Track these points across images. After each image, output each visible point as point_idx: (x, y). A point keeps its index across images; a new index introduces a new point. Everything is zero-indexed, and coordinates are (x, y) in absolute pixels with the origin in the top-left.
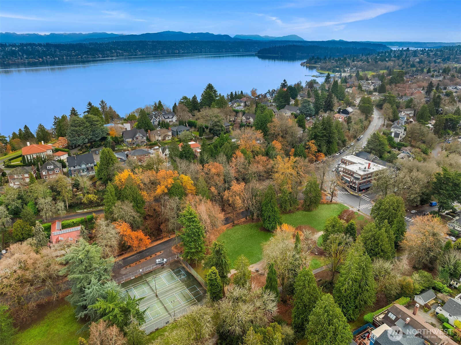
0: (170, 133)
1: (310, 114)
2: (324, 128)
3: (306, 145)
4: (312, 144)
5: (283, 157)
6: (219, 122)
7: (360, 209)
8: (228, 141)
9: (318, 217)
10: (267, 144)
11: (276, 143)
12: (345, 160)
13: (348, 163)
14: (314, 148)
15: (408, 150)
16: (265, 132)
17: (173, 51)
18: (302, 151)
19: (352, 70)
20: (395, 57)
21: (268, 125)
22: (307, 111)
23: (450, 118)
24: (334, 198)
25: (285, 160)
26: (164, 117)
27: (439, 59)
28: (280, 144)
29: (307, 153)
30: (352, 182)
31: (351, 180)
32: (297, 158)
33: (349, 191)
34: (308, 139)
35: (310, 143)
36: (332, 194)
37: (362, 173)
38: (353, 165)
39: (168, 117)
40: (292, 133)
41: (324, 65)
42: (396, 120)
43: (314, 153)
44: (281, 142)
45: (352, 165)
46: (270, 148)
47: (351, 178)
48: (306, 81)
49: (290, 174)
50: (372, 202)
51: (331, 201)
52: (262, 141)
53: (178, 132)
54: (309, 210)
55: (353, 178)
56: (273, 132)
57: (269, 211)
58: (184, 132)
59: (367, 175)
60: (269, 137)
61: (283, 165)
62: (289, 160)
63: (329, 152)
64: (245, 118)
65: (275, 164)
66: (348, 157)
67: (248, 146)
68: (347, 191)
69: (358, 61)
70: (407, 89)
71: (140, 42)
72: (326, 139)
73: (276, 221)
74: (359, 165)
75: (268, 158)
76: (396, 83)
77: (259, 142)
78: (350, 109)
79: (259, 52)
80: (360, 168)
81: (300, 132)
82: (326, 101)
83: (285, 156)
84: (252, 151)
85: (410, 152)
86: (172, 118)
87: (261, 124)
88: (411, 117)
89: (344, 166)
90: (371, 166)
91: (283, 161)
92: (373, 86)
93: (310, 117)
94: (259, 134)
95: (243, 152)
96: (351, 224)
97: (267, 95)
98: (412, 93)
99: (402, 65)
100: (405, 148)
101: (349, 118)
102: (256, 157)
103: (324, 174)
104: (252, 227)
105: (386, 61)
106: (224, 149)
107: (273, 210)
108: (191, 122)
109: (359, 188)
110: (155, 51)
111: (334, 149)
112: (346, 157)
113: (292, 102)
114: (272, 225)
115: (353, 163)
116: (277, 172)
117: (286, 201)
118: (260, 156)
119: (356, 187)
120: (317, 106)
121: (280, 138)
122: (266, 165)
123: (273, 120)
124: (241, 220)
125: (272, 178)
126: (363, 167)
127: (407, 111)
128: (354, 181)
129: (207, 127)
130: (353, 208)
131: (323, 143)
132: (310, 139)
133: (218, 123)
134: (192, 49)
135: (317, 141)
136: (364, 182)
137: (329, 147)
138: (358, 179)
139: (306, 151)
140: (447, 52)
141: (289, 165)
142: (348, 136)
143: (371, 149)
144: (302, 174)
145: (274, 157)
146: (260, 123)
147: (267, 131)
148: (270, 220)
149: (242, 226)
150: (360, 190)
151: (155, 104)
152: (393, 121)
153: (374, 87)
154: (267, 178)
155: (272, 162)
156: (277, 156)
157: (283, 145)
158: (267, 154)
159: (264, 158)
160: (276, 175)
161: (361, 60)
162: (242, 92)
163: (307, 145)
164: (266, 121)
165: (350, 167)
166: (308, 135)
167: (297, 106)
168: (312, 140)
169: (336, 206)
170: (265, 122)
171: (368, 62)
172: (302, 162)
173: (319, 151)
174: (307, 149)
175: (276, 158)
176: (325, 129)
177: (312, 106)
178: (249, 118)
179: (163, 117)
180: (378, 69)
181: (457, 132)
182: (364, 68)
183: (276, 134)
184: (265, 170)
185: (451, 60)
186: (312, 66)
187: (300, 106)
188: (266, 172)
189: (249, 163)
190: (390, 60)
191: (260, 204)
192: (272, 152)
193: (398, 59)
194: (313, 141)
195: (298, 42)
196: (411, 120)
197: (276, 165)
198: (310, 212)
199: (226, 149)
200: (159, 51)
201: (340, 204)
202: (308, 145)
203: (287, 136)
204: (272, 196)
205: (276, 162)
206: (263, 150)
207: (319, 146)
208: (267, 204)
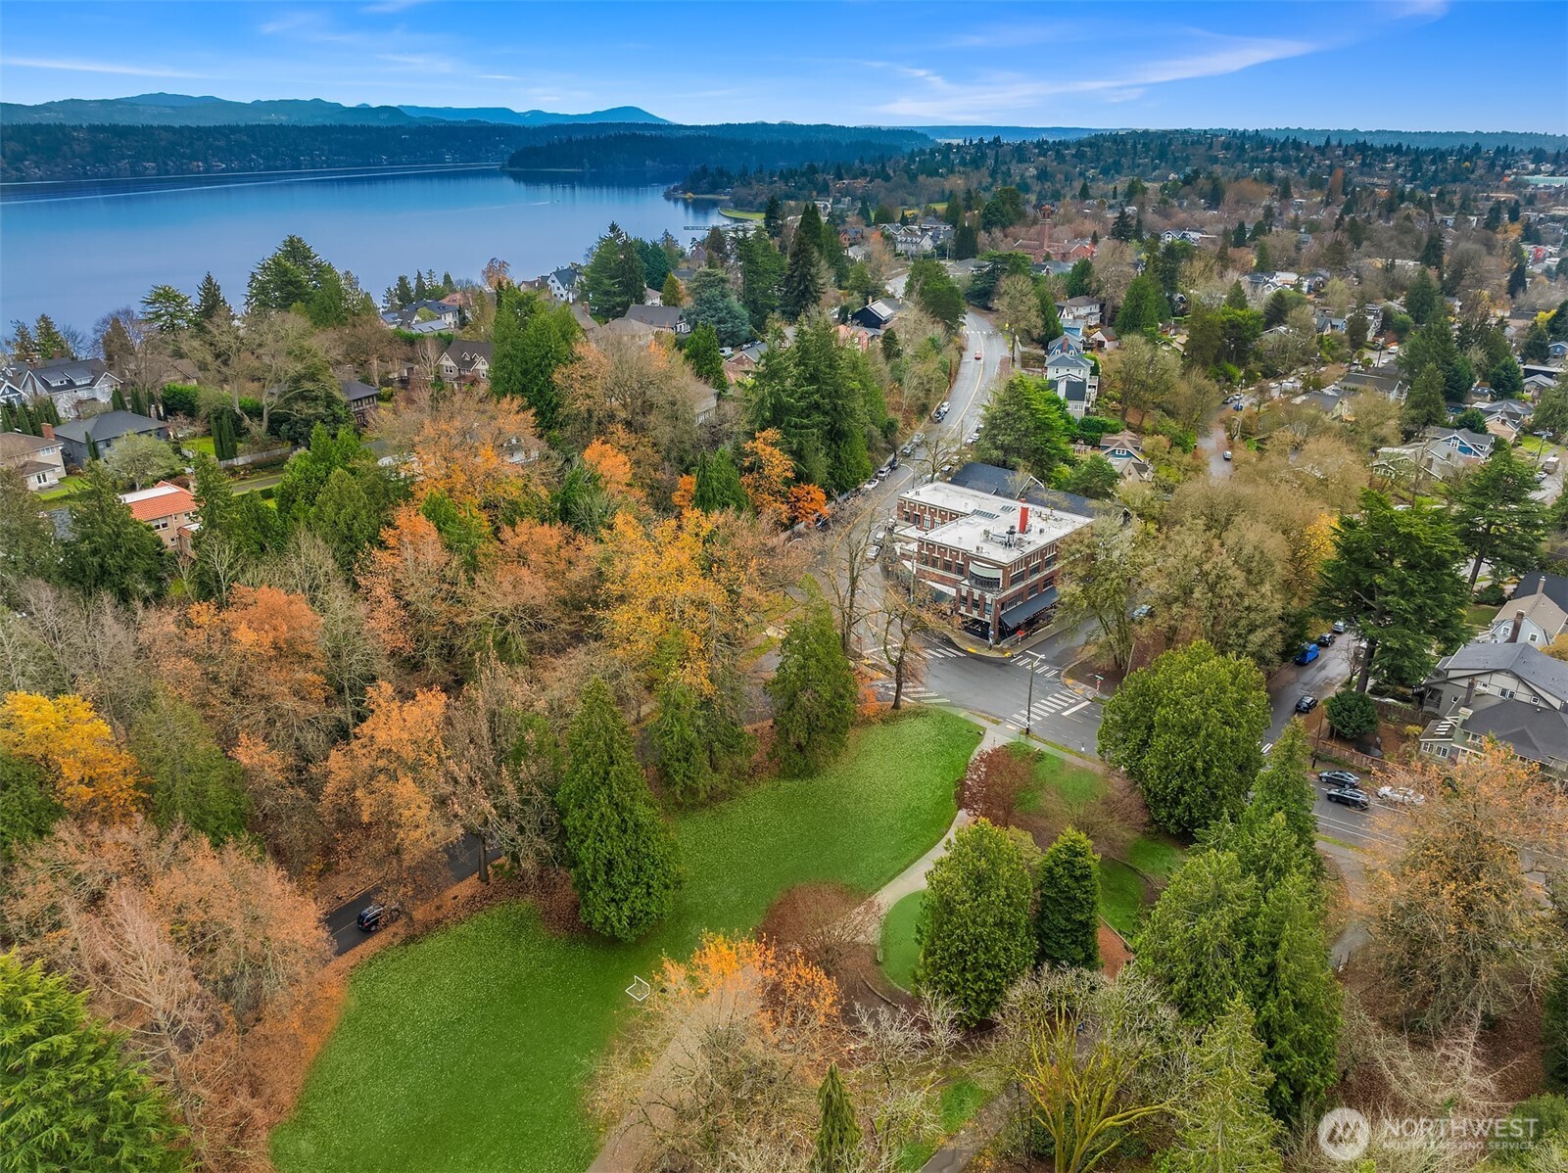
0: (52, 456)
1: (733, 333)
2: (811, 375)
3: (739, 452)
4: (769, 449)
5: (642, 520)
6: (313, 378)
7: (1032, 723)
8: (357, 464)
9: (858, 801)
10: (560, 463)
11: (602, 455)
12: (913, 504)
13: (927, 516)
14: (779, 464)
15: (1127, 444)
16: (548, 415)
17: (182, 164)
18: (728, 481)
19: (840, 206)
20: (963, 163)
21: (557, 377)
22: (719, 322)
23: (1229, 320)
24: (908, 687)
25: (657, 532)
26: (46, 385)
27: (1093, 168)
28: (622, 457)
29: (750, 492)
30: (965, 599)
31: (959, 591)
32: (717, 517)
33: (956, 640)
34: (748, 428)
35: (759, 444)
36: (899, 671)
37: (1006, 556)
38: (953, 524)
39: (70, 382)
40: (673, 404)
41: (743, 192)
42: (1051, 339)
43: (780, 487)
44: (625, 449)
45: (950, 525)
46: (574, 480)
47: (959, 582)
48: (694, 239)
49: (693, 602)
50: (1069, 682)
51: (896, 706)
52: (535, 454)
53: (101, 446)
54: (808, 772)
55: (966, 582)
56: (582, 405)
57: (607, 831)
58: (131, 441)
59: (1026, 560)
60: (568, 431)
61: (652, 558)
62: (680, 527)
63: (837, 476)
64: (450, 363)
65: (608, 560)
66: (922, 490)
67: (463, 478)
68: (949, 643)
69: (855, 177)
70: (1046, 243)
71: (37, 129)
72: (823, 423)
73: (652, 877)
74: (976, 519)
75: (569, 530)
76: (1004, 227)
77: (519, 457)
78: (881, 308)
79: (513, 161)
80: (987, 533)
81: (704, 403)
82: (792, 276)
83: (651, 512)
84: (488, 506)
85: (1137, 449)
86: (92, 384)
87: (525, 373)
88: (1096, 326)
89: (912, 532)
90: (1033, 521)
91: (648, 535)
92: (931, 237)
93: (732, 346)
94: (514, 419)
95: (437, 515)
96: (1068, 848)
97: (549, 281)
98: (1064, 255)
99: (992, 185)
100: (1115, 437)
101: (890, 339)
102: (507, 533)
103: (854, 581)
104: (520, 926)
105: (942, 176)
106: (329, 509)
107: (623, 820)
108: (181, 393)
109: (1001, 622)
110: (107, 165)
111: (858, 463)
112: (917, 493)
113: (654, 299)
114: (632, 910)
115: (954, 516)
116: (622, 599)
117: (691, 745)
118: (523, 527)
119: (987, 618)
120: (754, 302)
121: (620, 433)
122: (562, 566)
123: (579, 349)
124: (455, 890)
125: (598, 637)
126: (1000, 528)
127: (1077, 306)
128: (977, 593)
129: (255, 412)
130: (998, 723)
131: (814, 439)
132: (757, 426)
133: (308, 385)
134: (258, 155)
135: (787, 433)
136: (1019, 595)
137: (837, 458)
138: (989, 583)
139: (747, 479)
140: (1110, 148)
141: (684, 559)
142: (897, 408)
143: (1006, 449)
144: (756, 595)
145: (602, 523)
146: (518, 371)
147: (558, 405)
148: (616, 879)
149: (460, 930)
150: (1004, 632)
151: (22, 333)
152: (1044, 342)
153: (935, 242)
154: (577, 638)
155: (591, 549)
156: (613, 514)
157: (638, 463)
158: (565, 512)
159: (551, 535)
160: (620, 618)
161: (864, 173)
162: (447, 278)
163: (747, 456)
164: (543, 358)
165: (946, 535)
166: (747, 409)
167: (675, 305)
168: (763, 429)
169: (919, 725)
170: (539, 365)
171: (887, 178)
172: (748, 532)
173: (801, 478)
174: (750, 470)
175: (610, 527)
176: (813, 379)
177: (735, 303)
178: (472, 362)
179: (38, 384)
180: (922, 200)
181: (1250, 371)
182: (876, 197)
183: (598, 414)
184: (564, 592)
185: (1125, 172)
186: (703, 200)
187: (688, 303)
188: (565, 603)
189: (472, 566)
190: (951, 171)
191: (551, 791)
192: (588, 499)
193: (977, 168)
194: (772, 433)
195: (646, 126)
196: (1099, 336)
197: (616, 561)
198: (810, 775)
199: (340, 507)
200: (124, 164)
201: (940, 712)
202: (753, 453)
203: (652, 418)
204: (609, 747)
205: (611, 547)
206: (544, 492)
207: (798, 455)
208: (588, 792)
